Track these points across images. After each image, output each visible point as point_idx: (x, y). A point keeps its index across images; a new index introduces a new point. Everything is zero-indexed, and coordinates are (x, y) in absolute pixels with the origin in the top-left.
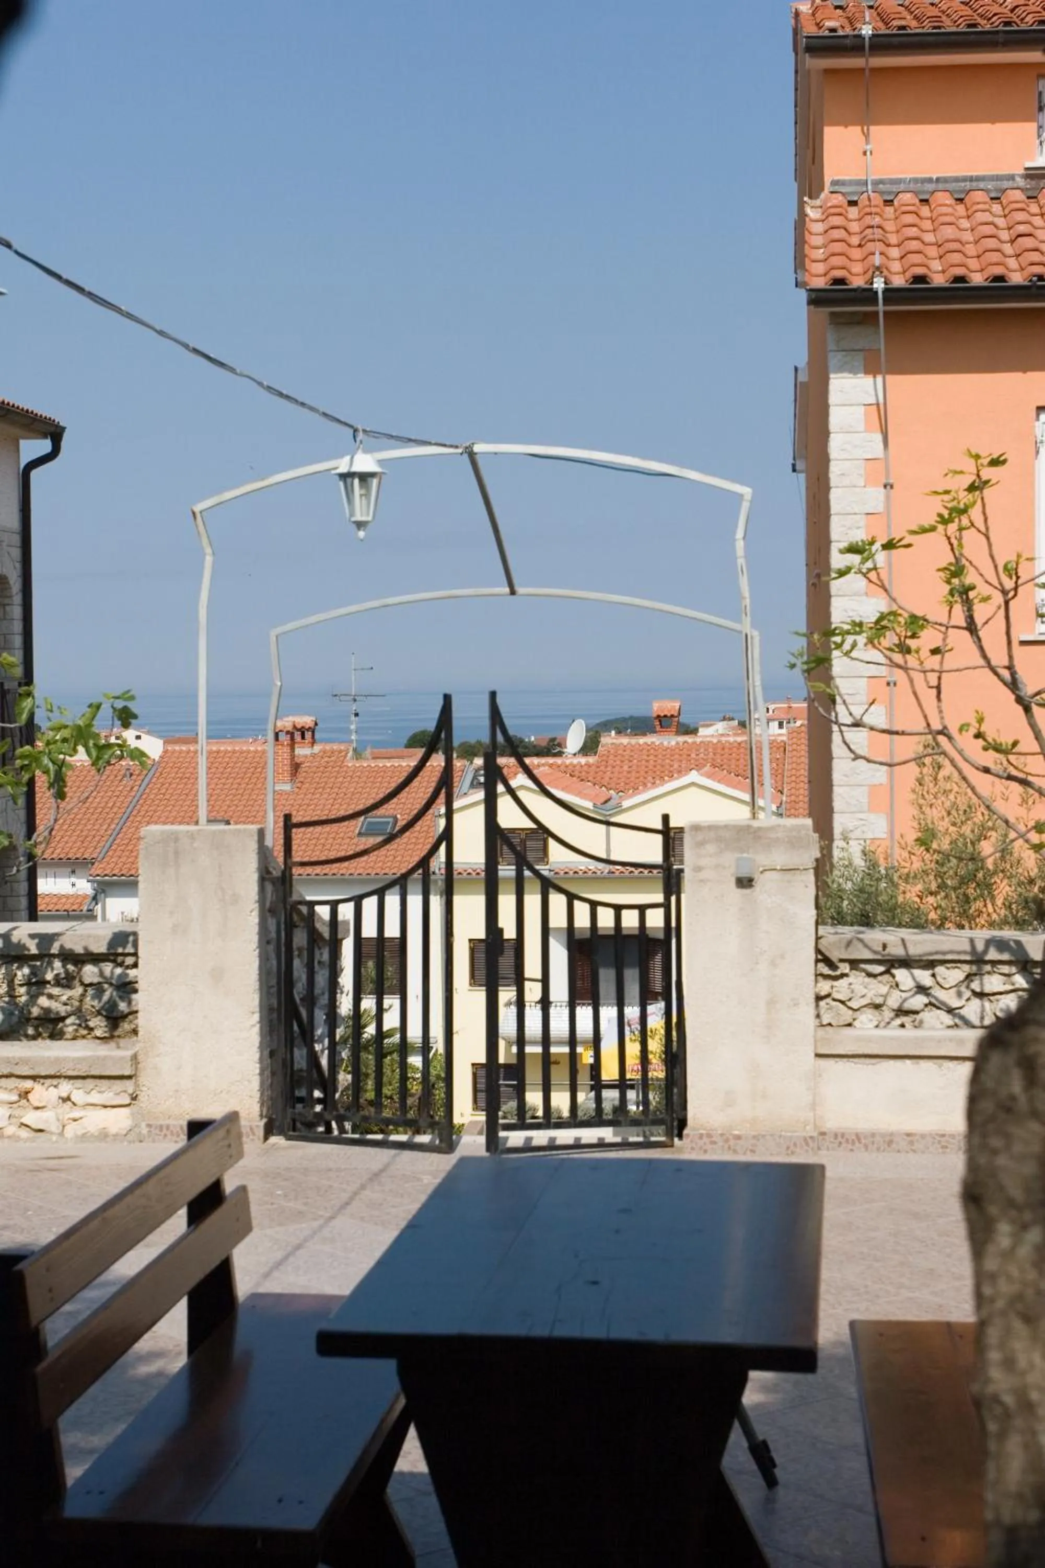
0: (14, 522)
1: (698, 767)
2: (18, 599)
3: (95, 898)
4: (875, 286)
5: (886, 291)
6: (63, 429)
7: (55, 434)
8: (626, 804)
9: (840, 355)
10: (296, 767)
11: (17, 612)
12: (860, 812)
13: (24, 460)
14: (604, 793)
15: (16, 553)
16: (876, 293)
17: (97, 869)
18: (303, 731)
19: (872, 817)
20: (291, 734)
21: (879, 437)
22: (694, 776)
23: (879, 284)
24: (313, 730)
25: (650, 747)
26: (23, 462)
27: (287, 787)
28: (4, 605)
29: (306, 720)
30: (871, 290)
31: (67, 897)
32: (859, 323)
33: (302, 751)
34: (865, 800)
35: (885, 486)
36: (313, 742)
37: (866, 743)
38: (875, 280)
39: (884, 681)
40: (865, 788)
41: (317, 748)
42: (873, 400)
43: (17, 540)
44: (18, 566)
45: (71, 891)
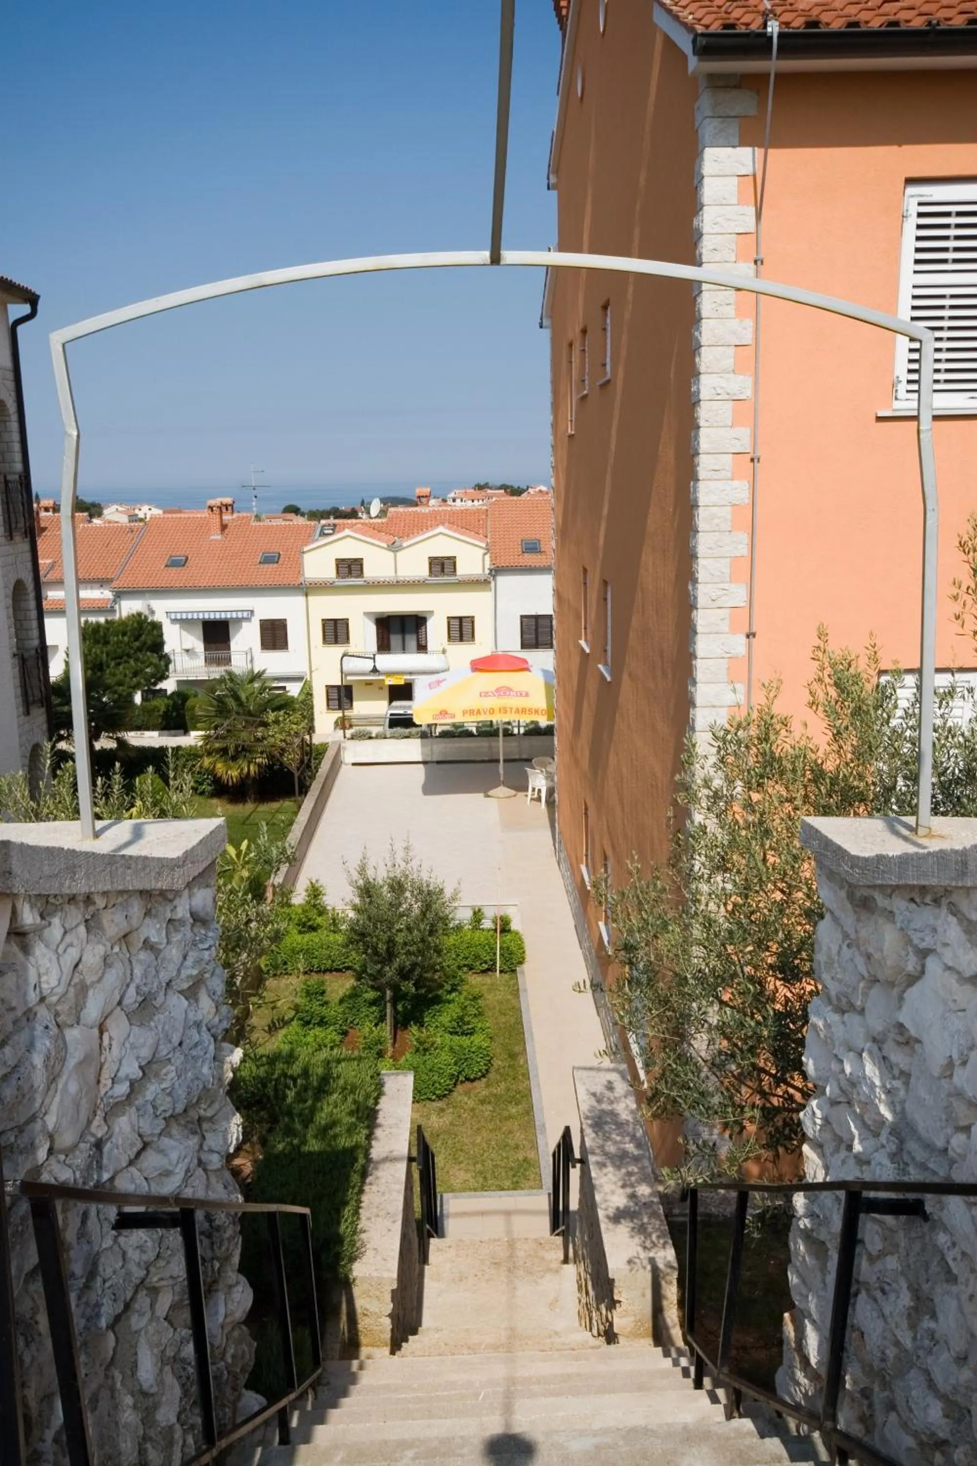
0: (8, 363)
1: (443, 524)
2: (14, 417)
3: (115, 601)
4: (769, 29)
5: (781, 35)
6: (38, 297)
7: (33, 300)
8: (405, 545)
9: (716, 122)
10: (224, 527)
11: (14, 426)
12: (722, 582)
13: (12, 318)
14: (392, 539)
15: (11, 385)
16: (771, 37)
17: (115, 584)
18: (226, 506)
19: (733, 587)
20: (220, 508)
21: (751, 210)
22: (441, 529)
23: (773, 28)
24: (232, 506)
25: (415, 513)
26: (11, 321)
27: (219, 537)
28: (5, 422)
29: (228, 500)
30: (764, 35)
31: (99, 600)
32: (736, 87)
33: (227, 517)
34: (727, 571)
35: (756, 262)
36: (233, 512)
37: (729, 517)
38: (769, 23)
39: (748, 457)
40: (728, 560)
41: (235, 515)
42: (749, 170)
43: (10, 375)
44: (13, 394)
45: (102, 596)
